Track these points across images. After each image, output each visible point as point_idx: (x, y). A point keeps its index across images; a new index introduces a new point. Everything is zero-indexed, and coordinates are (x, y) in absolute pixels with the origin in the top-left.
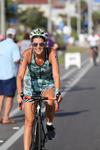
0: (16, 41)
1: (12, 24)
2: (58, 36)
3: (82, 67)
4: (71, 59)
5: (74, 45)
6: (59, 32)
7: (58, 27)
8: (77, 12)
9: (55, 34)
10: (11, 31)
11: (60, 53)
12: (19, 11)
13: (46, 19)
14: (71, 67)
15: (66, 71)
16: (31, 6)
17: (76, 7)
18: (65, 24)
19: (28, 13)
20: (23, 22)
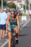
0: (6, 13)
1: (5, 7)
2: (19, 11)
3: (27, 21)
4: (23, 18)
5: (24, 14)
6: (20, 10)
7: (19, 8)
8: (25, 3)
9: (18, 10)
10: (5, 9)
11: (20, 16)
12: (7, 3)
13: (16, 6)
14: (24, 21)
15: (22, 22)
16: (11, 2)
17: (25, 2)
18: (22, 7)
19: (10, 4)
20: (9, 6)
